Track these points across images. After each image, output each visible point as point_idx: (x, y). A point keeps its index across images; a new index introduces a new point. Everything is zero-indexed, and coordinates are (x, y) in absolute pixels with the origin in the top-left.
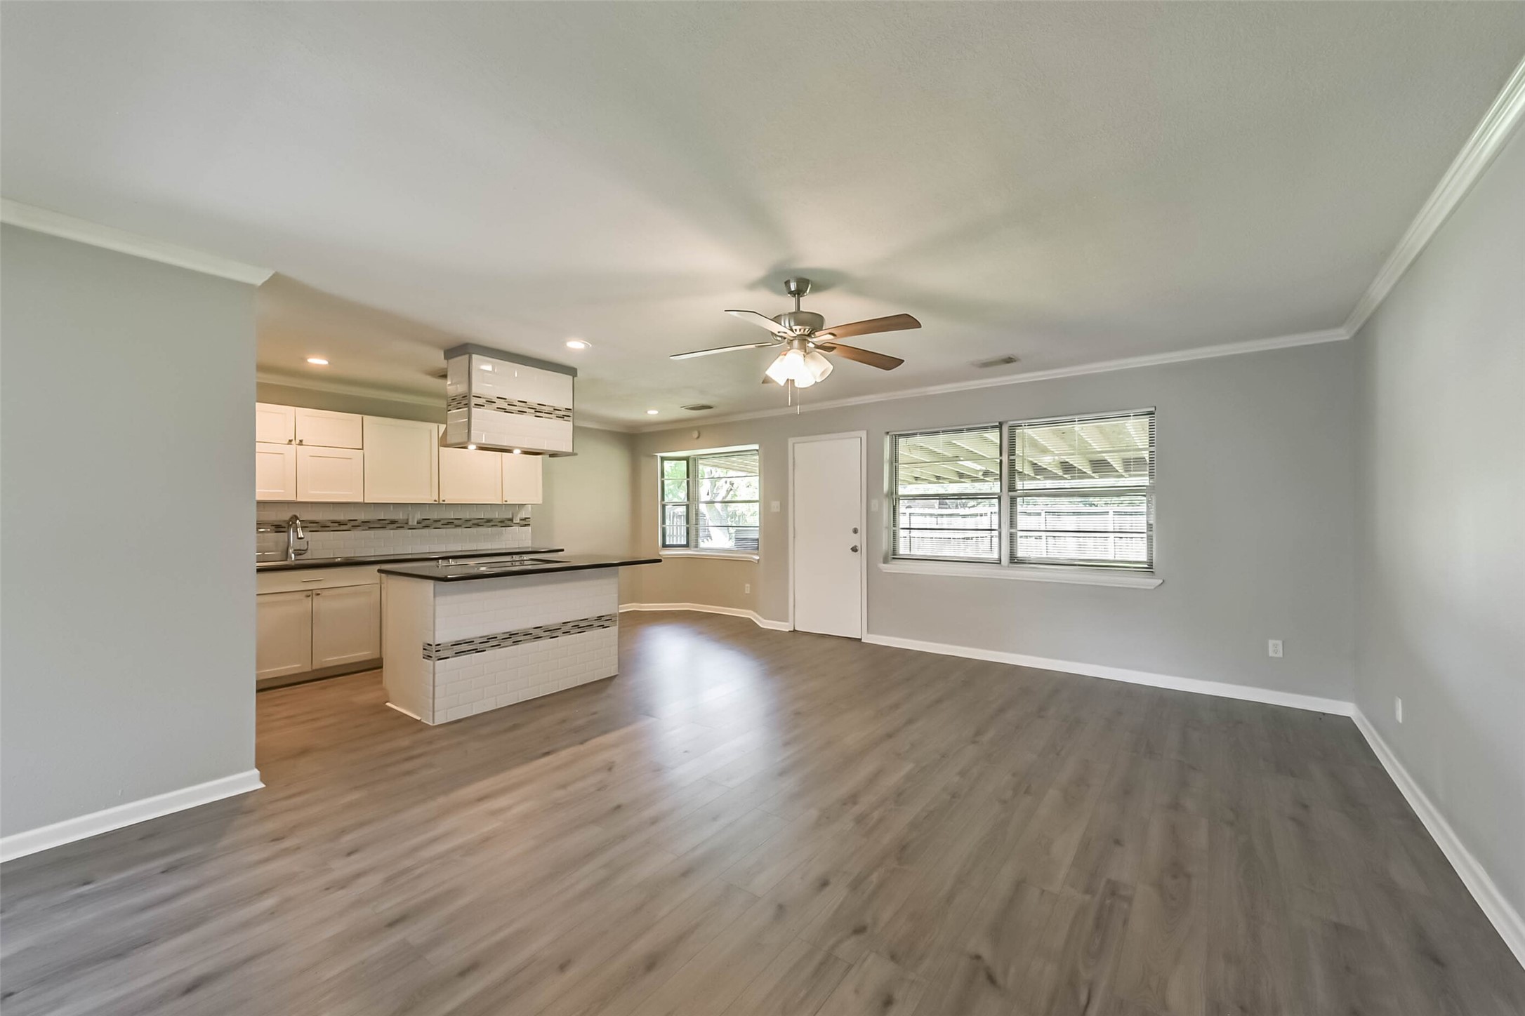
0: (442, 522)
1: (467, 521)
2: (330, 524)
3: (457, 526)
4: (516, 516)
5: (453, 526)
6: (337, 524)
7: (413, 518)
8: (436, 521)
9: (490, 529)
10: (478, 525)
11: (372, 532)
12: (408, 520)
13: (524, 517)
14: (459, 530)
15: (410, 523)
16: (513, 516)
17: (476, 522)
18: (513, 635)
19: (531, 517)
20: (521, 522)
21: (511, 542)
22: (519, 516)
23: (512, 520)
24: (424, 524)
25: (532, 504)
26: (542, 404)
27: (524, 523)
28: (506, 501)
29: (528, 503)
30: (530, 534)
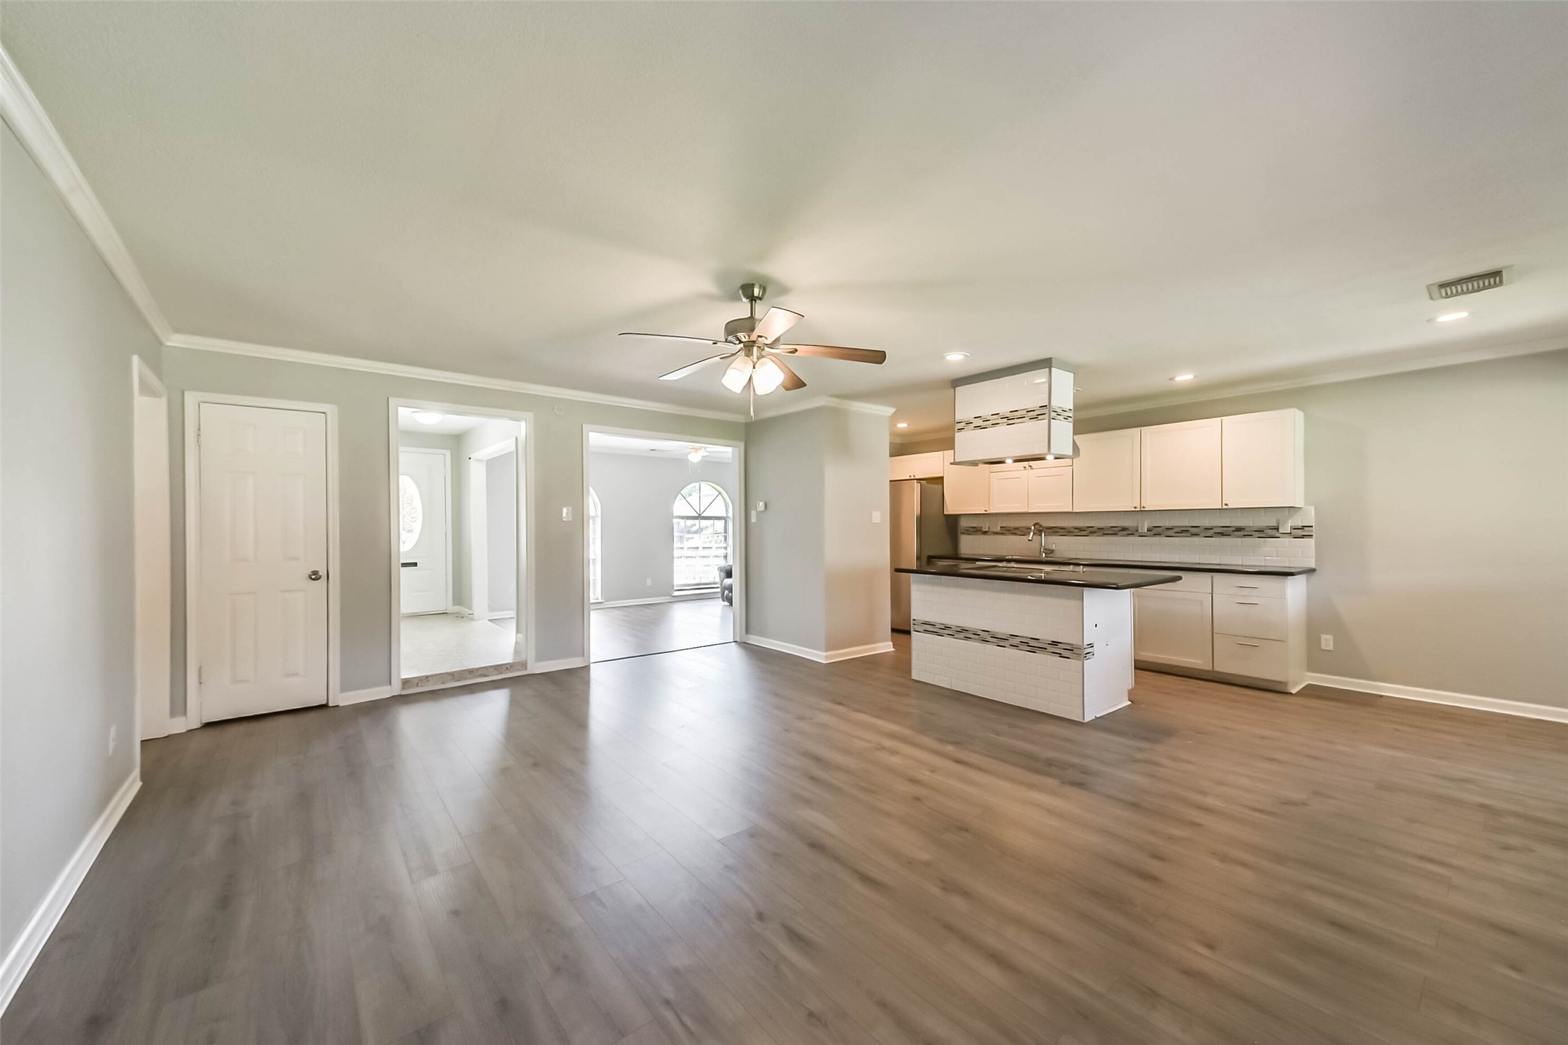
0: (1176, 530)
1: (1207, 529)
2: (1073, 530)
3: (1193, 535)
4: (1285, 523)
5: (1189, 535)
6: (1078, 530)
7: (1144, 524)
8: (1168, 529)
9: (1239, 539)
10: (1222, 534)
11: (1105, 538)
12: (1137, 527)
13: (1300, 524)
14: (1196, 539)
15: (1140, 531)
16: (1278, 522)
17: (1219, 531)
18: (964, 630)
19: (1312, 527)
20: (1294, 531)
21: (1275, 558)
22: (1290, 523)
23: (1277, 529)
24: (1155, 531)
25: (1310, 507)
26: (1011, 412)
27: (1300, 533)
28: (1226, 505)
29: (1305, 505)
30: (1313, 550)
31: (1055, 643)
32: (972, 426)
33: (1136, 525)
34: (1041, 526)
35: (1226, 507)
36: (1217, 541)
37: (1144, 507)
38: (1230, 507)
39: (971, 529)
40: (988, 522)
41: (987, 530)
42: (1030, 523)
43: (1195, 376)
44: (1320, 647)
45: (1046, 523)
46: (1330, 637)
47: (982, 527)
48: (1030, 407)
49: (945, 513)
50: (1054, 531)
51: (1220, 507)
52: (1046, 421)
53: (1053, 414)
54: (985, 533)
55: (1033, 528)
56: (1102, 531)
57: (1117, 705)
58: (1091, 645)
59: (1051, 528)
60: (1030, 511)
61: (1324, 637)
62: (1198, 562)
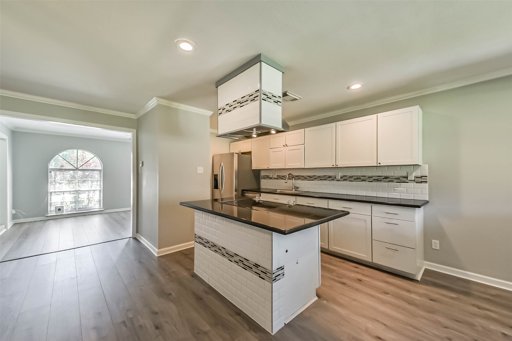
0: (354, 178)
1: (370, 177)
3: (362, 180)
4: (411, 174)
5: (361, 180)
6: (309, 177)
7: (338, 174)
8: (350, 177)
9: (386, 183)
10: (378, 180)
11: (321, 182)
12: (336, 176)
13: (420, 175)
15: (337, 178)
16: (407, 173)
17: (376, 178)
18: (214, 246)
19: (427, 176)
20: (416, 179)
21: (406, 194)
22: (414, 174)
23: (407, 178)
24: (344, 178)
25: (426, 165)
26: (242, 98)
27: (420, 180)
28: (379, 164)
29: (423, 164)
30: (428, 190)
31: (257, 266)
32: (225, 110)
33: (335, 175)
34: (292, 175)
35: (379, 165)
36: (375, 184)
37: (337, 166)
38: (381, 165)
39: (265, 176)
40: (272, 173)
41: (271, 177)
42: (286, 174)
43: (362, 86)
44: (432, 247)
45: (295, 174)
46: (438, 242)
47: (269, 176)
48: (250, 93)
49: (252, 169)
50: (298, 178)
51: (376, 165)
52: (259, 101)
53: (263, 97)
54: (271, 178)
55: (288, 176)
56: (320, 178)
57: (306, 304)
58: (282, 268)
59: (298, 176)
60: (286, 168)
61: (434, 241)
62: (365, 195)
